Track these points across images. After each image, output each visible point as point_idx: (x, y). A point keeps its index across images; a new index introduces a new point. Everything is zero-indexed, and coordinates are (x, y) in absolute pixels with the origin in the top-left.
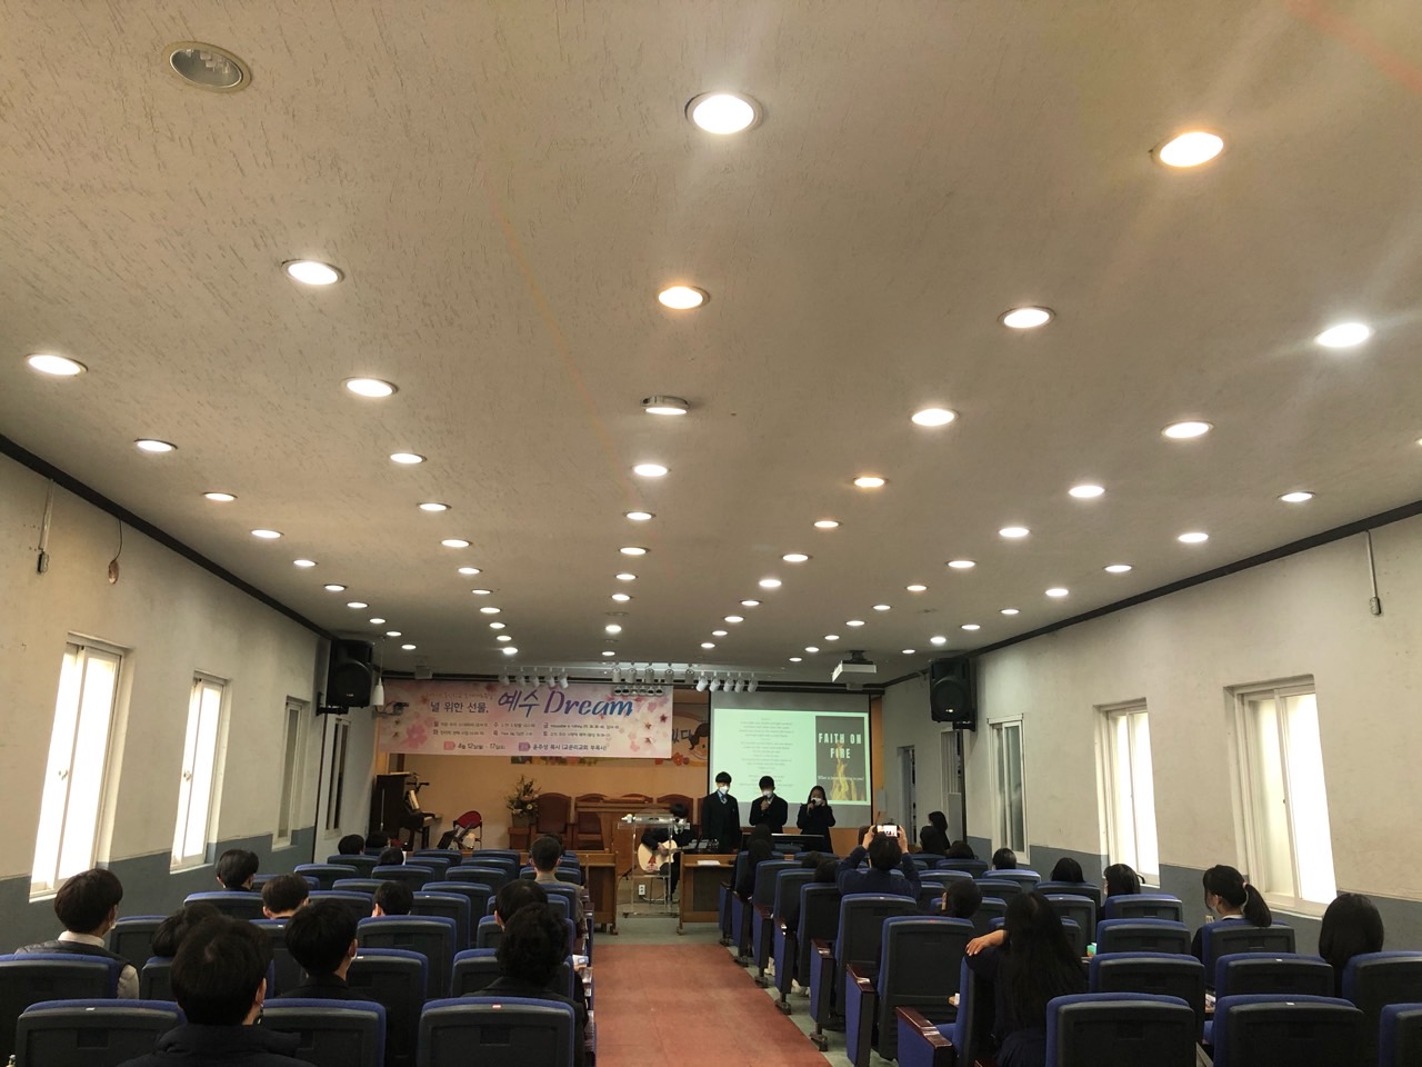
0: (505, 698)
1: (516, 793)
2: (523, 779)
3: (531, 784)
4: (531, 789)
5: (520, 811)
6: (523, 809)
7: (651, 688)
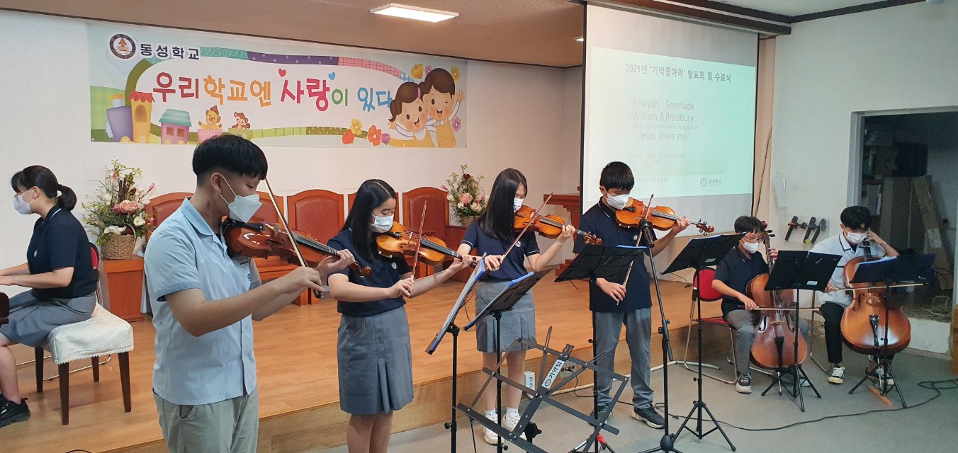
2: (117, 171)
3: (130, 179)
4: (131, 188)
5: (122, 229)
6: (127, 226)
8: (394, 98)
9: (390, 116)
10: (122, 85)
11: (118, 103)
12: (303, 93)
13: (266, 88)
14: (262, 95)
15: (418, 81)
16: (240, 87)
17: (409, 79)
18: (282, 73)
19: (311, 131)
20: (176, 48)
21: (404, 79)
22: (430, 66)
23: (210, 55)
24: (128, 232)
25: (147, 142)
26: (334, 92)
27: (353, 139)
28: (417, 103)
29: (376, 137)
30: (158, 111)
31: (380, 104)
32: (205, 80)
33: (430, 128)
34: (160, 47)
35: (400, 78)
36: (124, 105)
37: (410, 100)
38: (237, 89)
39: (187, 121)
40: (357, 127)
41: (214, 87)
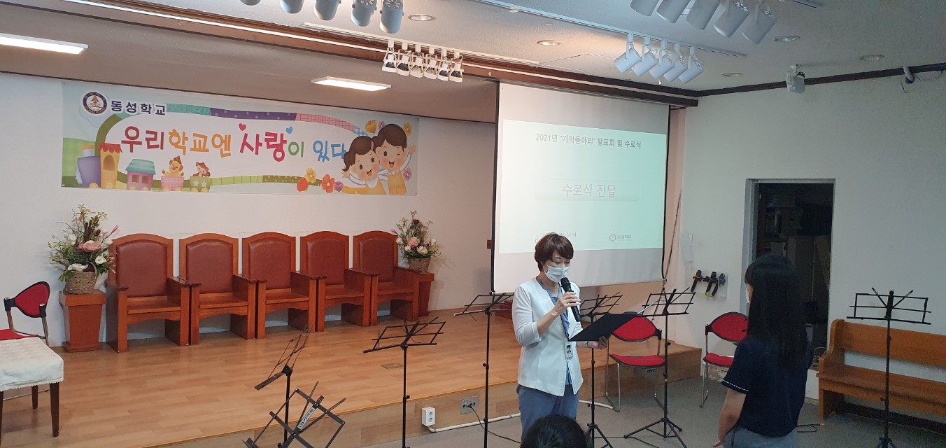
1: (73, 238)
2: (83, 214)
3: (95, 221)
4: (96, 229)
5: (84, 267)
6: (90, 264)
7: (445, 68)
8: (348, 150)
9: (344, 166)
10: (93, 137)
11: (88, 153)
12: (261, 144)
13: (226, 141)
14: (223, 147)
15: (371, 135)
16: (202, 140)
17: (363, 133)
18: (242, 127)
19: (267, 179)
20: (144, 105)
21: (359, 133)
22: (383, 122)
23: (176, 111)
24: (90, 269)
25: (114, 188)
26: (290, 146)
27: (307, 186)
28: (370, 154)
29: (329, 185)
30: (124, 161)
31: (334, 155)
32: (170, 133)
33: (381, 177)
34: (129, 103)
35: (355, 132)
36: (94, 155)
37: (363, 152)
38: (200, 141)
39: (151, 169)
40: (311, 176)
41: (179, 139)
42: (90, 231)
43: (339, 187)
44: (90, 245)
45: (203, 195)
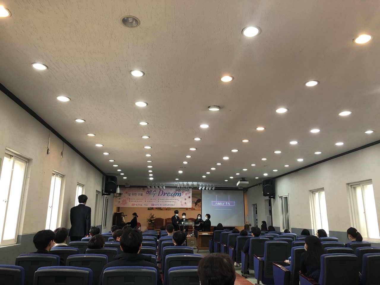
0: (148, 192)
1: (149, 218)
2: (151, 214)
6: (152, 222)
7: (186, 189)
9: (195, 205)
42: (152, 217)
43: (194, 209)
44: (152, 219)
45: (169, 211)
